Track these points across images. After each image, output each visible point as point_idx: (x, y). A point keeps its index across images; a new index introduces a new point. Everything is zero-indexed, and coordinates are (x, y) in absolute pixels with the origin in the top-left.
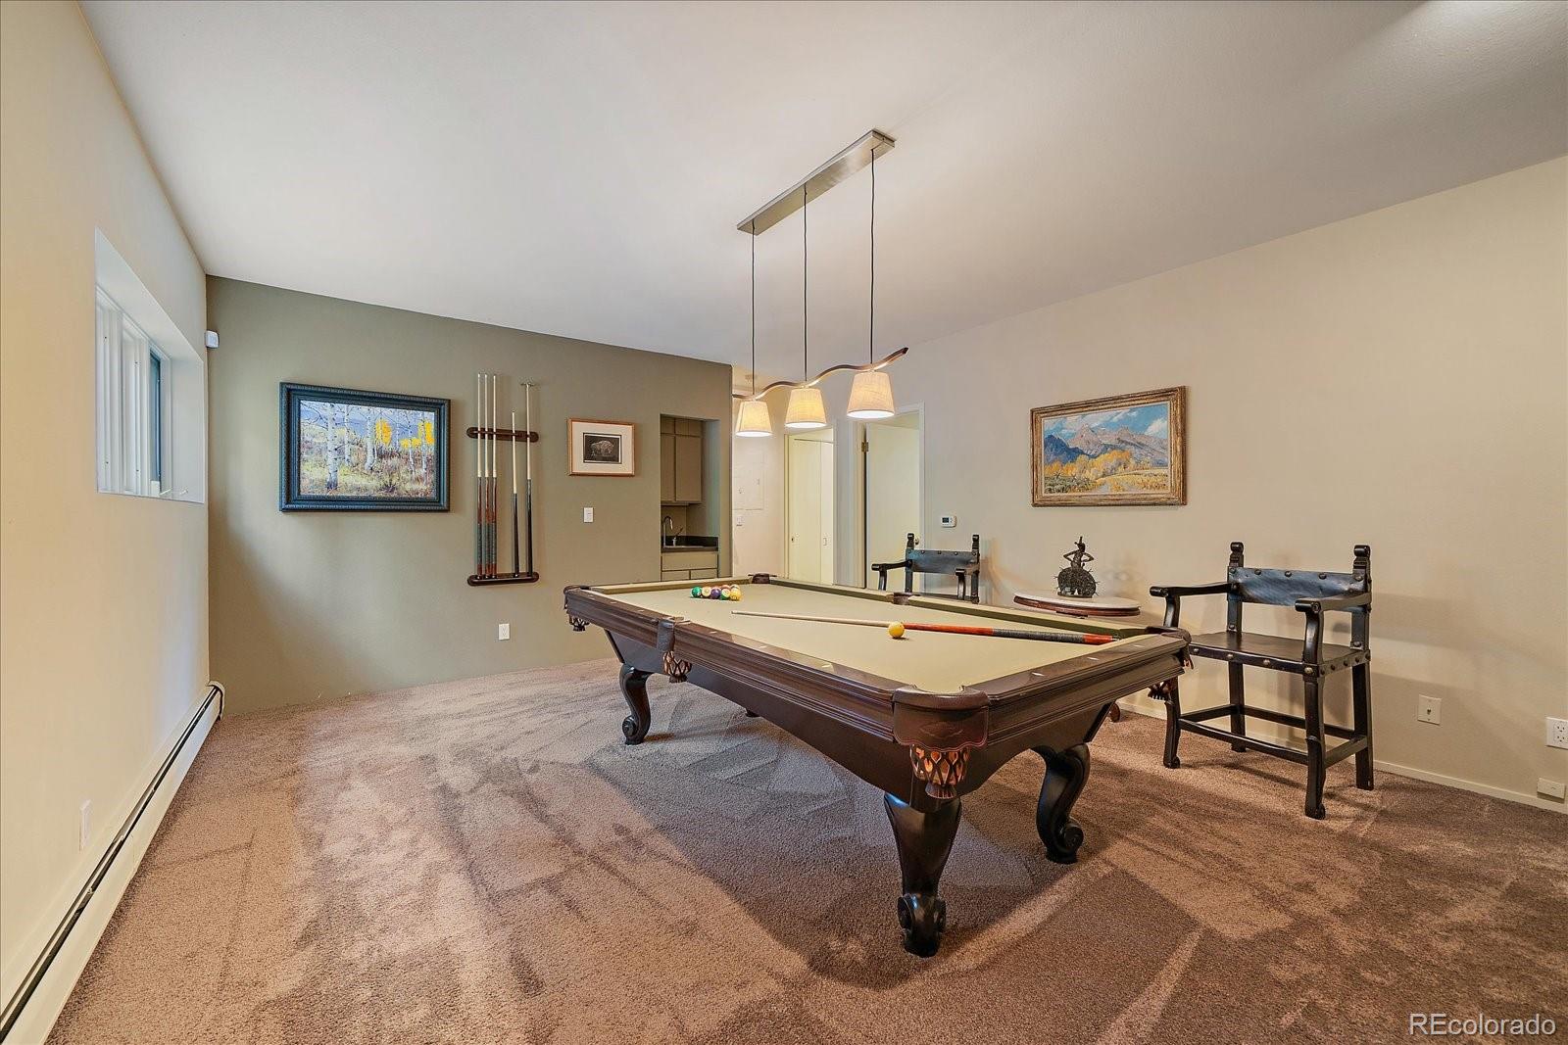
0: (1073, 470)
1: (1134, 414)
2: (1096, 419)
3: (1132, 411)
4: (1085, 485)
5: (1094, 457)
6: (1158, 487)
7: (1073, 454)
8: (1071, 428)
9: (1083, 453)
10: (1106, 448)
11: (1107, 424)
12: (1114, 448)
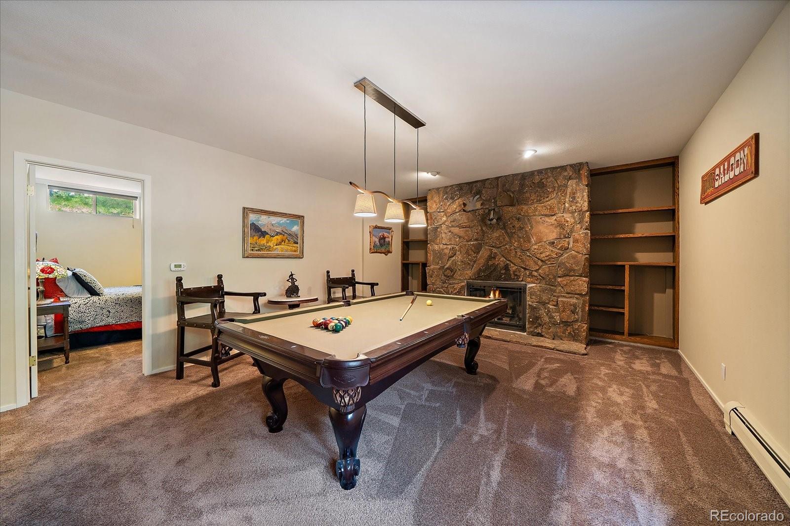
0: (263, 241)
1: (288, 222)
2: (274, 220)
3: (288, 220)
4: (269, 248)
5: (273, 236)
6: (295, 251)
7: (263, 234)
8: (264, 221)
9: (268, 234)
10: (277, 234)
11: (278, 223)
12: (281, 234)
